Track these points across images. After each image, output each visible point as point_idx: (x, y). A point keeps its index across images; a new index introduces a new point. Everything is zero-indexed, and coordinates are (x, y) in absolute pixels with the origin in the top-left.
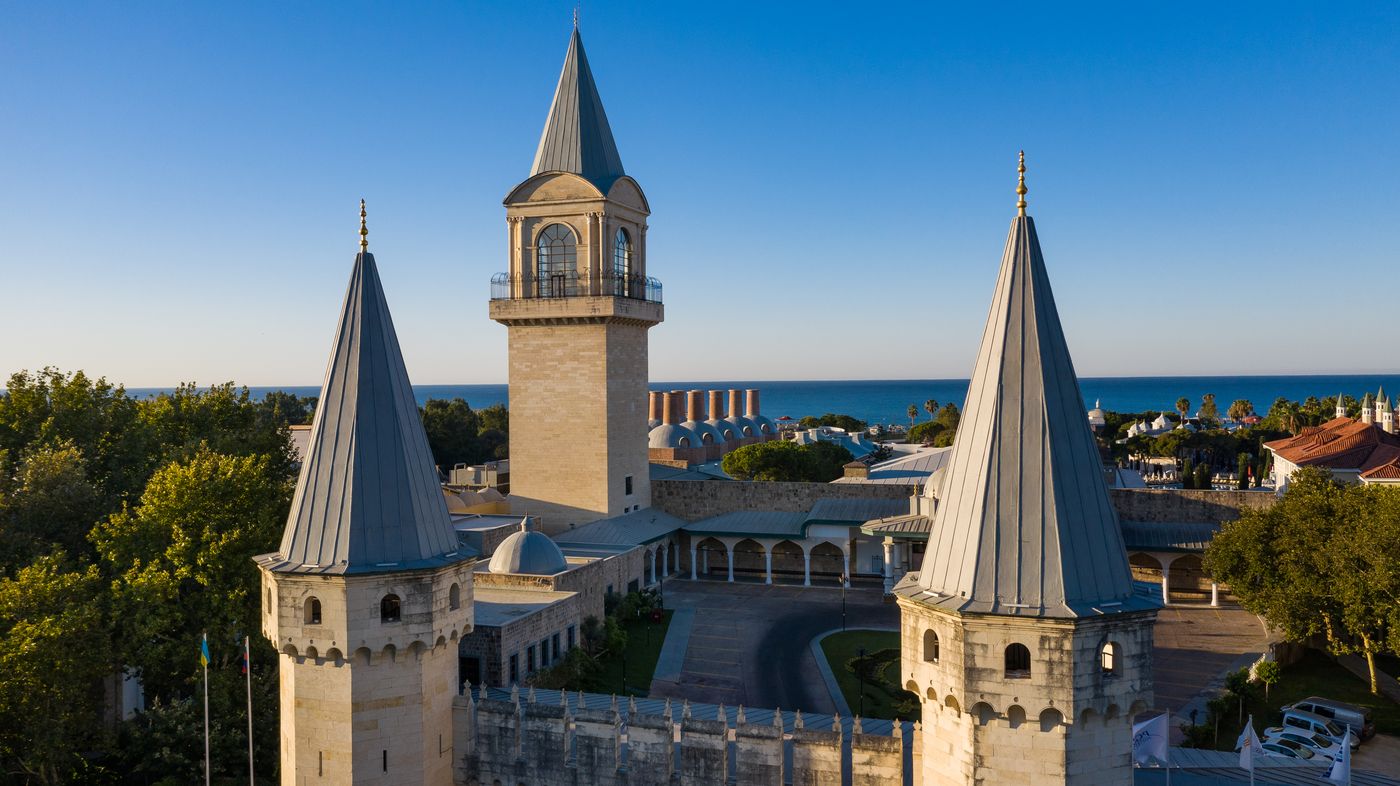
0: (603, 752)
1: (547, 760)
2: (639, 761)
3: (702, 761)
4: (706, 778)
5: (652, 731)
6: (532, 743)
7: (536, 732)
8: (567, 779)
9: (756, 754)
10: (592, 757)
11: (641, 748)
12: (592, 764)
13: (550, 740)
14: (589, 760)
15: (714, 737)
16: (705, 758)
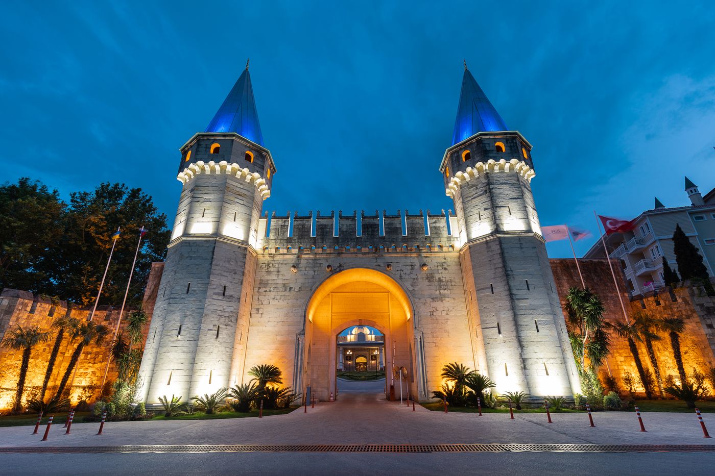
0: (328, 230)
1: (302, 235)
2: (344, 232)
3: (370, 229)
4: (372, 234)
5: (350, 220)
6: (296, 230)
7: (298, 225)
8: (311, 241)
9: (392, 224)
10: (323, 232)
11: (345, 226)
12: (323, 235)
13: (305, 228)
14: (322, 233)
15: (375, 219)
16: (372, 228)
